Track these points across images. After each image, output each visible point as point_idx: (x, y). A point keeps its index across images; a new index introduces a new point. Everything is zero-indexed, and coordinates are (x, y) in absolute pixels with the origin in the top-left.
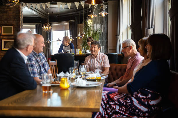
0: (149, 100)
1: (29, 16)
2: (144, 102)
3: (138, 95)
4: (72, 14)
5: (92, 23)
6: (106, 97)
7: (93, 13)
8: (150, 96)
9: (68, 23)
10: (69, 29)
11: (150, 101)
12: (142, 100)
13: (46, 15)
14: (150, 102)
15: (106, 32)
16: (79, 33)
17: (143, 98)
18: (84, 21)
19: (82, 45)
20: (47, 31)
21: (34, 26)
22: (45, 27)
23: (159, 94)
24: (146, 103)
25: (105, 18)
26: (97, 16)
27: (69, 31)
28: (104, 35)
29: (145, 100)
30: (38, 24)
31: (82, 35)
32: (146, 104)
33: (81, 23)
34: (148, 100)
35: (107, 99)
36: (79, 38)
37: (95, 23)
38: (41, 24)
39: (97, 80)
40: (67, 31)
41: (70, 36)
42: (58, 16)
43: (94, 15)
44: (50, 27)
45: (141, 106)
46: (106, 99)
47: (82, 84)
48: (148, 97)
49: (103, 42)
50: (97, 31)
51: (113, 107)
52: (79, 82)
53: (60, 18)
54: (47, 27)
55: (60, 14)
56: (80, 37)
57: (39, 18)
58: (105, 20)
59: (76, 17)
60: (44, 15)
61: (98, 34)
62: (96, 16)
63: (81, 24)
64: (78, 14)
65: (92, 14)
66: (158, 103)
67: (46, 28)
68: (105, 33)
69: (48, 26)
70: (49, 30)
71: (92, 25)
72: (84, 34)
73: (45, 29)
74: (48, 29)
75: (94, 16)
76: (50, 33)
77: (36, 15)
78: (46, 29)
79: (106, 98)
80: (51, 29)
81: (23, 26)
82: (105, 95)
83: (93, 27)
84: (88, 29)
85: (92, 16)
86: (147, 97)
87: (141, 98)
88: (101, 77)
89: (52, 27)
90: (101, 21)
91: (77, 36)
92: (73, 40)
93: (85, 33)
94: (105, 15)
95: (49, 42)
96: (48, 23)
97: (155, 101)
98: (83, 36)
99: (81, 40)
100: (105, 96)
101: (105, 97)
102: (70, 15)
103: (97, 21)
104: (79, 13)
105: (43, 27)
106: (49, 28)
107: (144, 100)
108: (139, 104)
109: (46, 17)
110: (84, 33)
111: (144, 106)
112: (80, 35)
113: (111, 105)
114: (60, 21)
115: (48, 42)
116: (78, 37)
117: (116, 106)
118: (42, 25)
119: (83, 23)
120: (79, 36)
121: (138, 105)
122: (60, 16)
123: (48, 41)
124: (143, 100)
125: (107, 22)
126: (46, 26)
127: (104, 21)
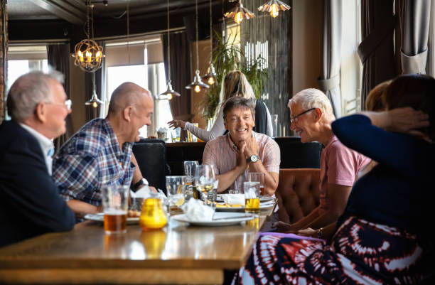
0: (384, 260)
1: (25, 15)
2: (371, 265)
3: (353, 247)
4: (171, 9)
5: (238, 38)
6: (273, 254)
7: (239, 5)
8: (386, 245)
9: (158, 40)
10: (162, 58)
11: (388, 260)
12: (366, 259)
13: (83, 11)
14: (386, 265)
15: (286, 69)
16: (198, 73)
17: (367, 255)
18: (214, 34)
19: (206, 114)
20: (89, 69)
21: (43, 49)
22: (80, 54)
23: (413, 237)
24: (377, 266)
25: (283, 20)
26: (252, 14)
27: (162, 66)
28: (279, 77)
29: (374, 259)
30: (58, 42)
31: (205, 79)
32: (376, 271)
33: (204, 36)
34: (381, 258)
35: (276, 259)
36: (198, 89)
37: (248, 37)
38: (66, 42)
39: (247, 209)
40: (154, 66)
41: (167, 83)
42: (125, 16)
43: (245, 12)
44: (99, 54)
45: (365, 277)
46: (272, 260)
47: (202, 215)
48: (380, 250)
49: (275, 102)
50: (255, 66)
51: (291, 280)
52: (192, 212)
53: (130, 22)
54: (89, 55)
55: (131, 8)
56: (202, 87)
57: (60, 20)
58: (283, 26)
59: (185, 19)
60: (78, 12)
61: (258, 77)
62: (250, 15)
63: (203, 42)
64: (192, 8)
65: (239, 11)
66: (411, 266)
67: (83, 56)
68: (283, 71)
69: (91, 51)
70: (94, 63)
71: (239, 46)
72: (213, 77)
73: (82, 60)
74: (90, 60)
75: (245, 16)
76: (99, 73)
77: (46, 13)
78: (86, 59)
79: (271, 256)
80: (103, 60)
81: (11, 49)
82: (270, 247)
83: (242, 53)
84: (227, 58)
85: (239, 17)
86: (377, 251)
87: (362, 254)
88: (261, 204)
89: (104, 53)
90: (270, 31)
91: (189, 82)
92: (177, 97)
93: (216, 71)
94: (281, 11)
95: (95, 105)
96: (91, 37)
97: (401, 260)
98: (211, 81)
99: (204, 96)
100: (269, 250)
101: (270, 253)
102: (165, 10)
103: (254, 32)
104: (194, 5)
105: (73, 51)
106: (94, 55)
107: (370, 260)
108: (356, 272)
109: (85, 19)
110: (214, 71)
111: (370, 277)
112: (200, 80)
113: (285, 274)
114: (130, 33)
115: (91, 106)
116: (194, 86)
117: (297, 280)
118: (69, 46)
119: (209, 38)
120: (197, 83)
121: (356, 274)
122: (131, 16)
123: (92, 102)
124: (368, 259)
125: (290, 35)
126: (83, 49)
127: (278, 32)
